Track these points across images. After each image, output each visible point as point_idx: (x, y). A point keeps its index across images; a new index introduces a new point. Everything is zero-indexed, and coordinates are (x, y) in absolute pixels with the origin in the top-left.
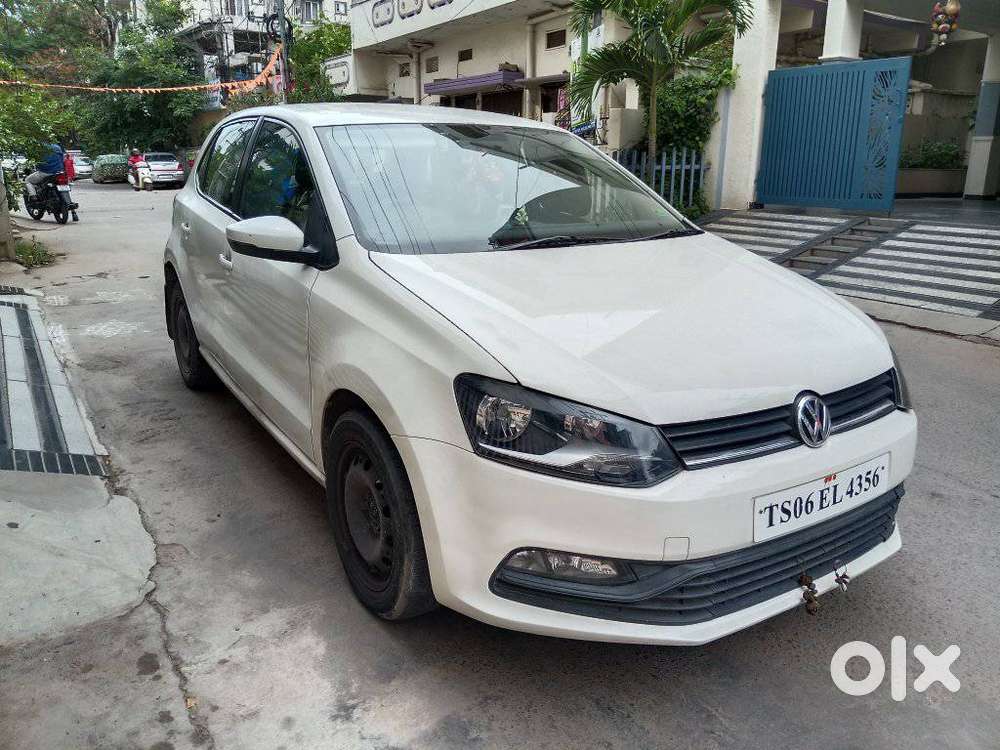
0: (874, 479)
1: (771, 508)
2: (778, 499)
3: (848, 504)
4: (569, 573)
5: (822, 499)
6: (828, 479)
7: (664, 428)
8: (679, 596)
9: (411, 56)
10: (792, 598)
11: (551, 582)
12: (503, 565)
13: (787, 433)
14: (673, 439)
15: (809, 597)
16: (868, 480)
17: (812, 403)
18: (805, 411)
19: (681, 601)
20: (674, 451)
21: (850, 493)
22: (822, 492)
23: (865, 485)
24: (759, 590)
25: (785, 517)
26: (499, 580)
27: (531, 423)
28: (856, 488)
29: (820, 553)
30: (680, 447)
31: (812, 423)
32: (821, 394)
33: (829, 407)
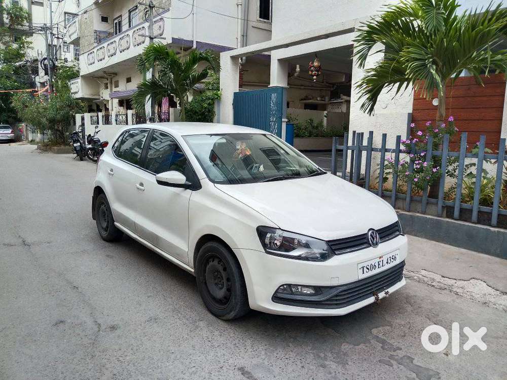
0: (394, 258)
1: (363, 267)
2: (365, 265)
3: (387, 267)
4: (298, 293)
5: (379, 265)
6: (380, 258)
7: (328, 242)
8: (335, 298)
9: (108, 80)
10: (371, 300)
11: (293, 296)
12: (276, 292)
13: (366, 243)
14: (331, 245)
15: (377, 299)
16: (393, 258)
17: (373, 232)
18: (371, 235)
19: (336, 300)
20: (332, 249)
21: (387, 263)
22: (378, 262)
23: (392, 260)
24: (360, 297)
25: (368, 270)
26: (275, 297)
27: (282, 242)
28: (389, 261)
29: (379, 284)
30: (334, 248)
31: (374, 239)
32: (376, 229)
33: (378, 234)
